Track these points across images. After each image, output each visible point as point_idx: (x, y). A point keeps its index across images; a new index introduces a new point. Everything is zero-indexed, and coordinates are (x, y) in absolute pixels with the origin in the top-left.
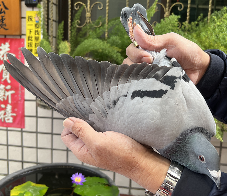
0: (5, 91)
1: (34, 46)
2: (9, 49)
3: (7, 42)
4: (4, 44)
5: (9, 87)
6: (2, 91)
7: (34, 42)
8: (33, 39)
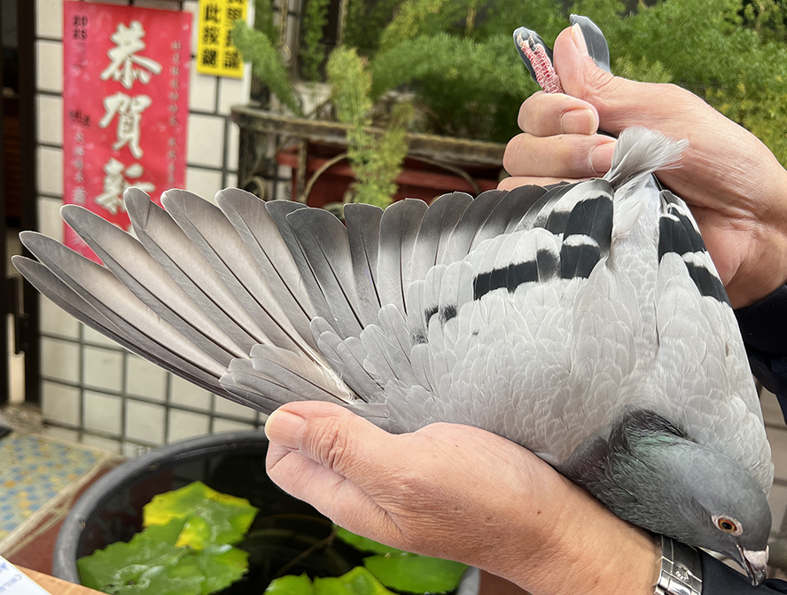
0: (123, 181)
1: (222, 39)
2: (140, 46)
3: (137, 19)
4: (128, 25)
5: (135, 170)
6: (113, 181)
7: (223, 27)
8: (222, 15)
